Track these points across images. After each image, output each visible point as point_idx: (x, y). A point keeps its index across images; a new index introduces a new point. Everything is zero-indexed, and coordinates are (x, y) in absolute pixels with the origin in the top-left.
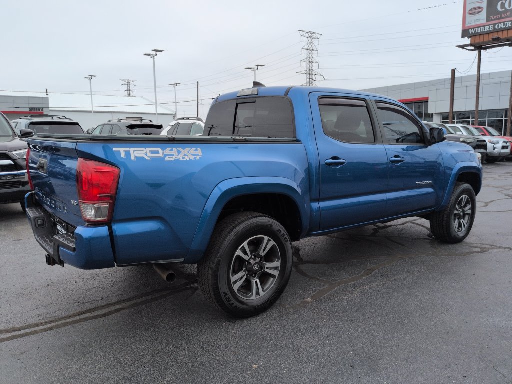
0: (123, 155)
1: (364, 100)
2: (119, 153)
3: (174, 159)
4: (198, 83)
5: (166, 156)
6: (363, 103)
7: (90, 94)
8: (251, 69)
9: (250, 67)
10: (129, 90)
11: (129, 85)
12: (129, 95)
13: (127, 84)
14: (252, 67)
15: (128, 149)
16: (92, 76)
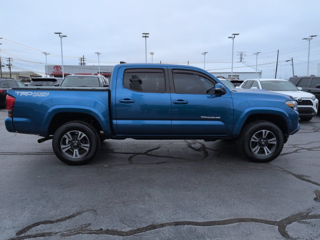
0: (18, 94)
1: (163, 69)
2: (17, 93)
3: (36, 96)
4: (278, 51)
5: (33, 95)
6: (162, 71)
7: (204, 62)
8: (307, 39)
9: (306, 38)
10: (241, 58)
11: (241, 55)
12: (241, 61)
13: (240, 54)
14: (308, 38)
15: (20, 92)
16: (205, 53)
